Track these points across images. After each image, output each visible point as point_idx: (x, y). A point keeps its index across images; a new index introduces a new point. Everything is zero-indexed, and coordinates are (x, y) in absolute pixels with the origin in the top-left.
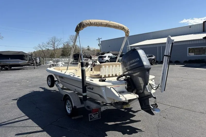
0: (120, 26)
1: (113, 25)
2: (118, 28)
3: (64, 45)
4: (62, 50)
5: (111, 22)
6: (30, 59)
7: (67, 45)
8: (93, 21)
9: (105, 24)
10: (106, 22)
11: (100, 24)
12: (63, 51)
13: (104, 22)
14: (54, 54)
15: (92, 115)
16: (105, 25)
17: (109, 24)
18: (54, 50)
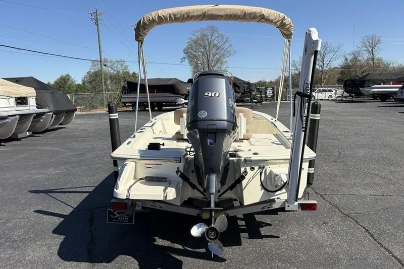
0: (250, 14)
1: (223, 13)
2: (242, 19)
3: (346, 59)
4: (340, 70)
5: (221, 6)
6: (244, 90)
7: (355, 58)
8: (164, 12)
9: (200, 13)
10: (202, 10)
11: (186, 16)
12: (342, 73)
13: (197, 10)
14: (321, 80)
15: (115, 213)
16: (200, 15)
17: (210, 13)
18: (322, 71)
